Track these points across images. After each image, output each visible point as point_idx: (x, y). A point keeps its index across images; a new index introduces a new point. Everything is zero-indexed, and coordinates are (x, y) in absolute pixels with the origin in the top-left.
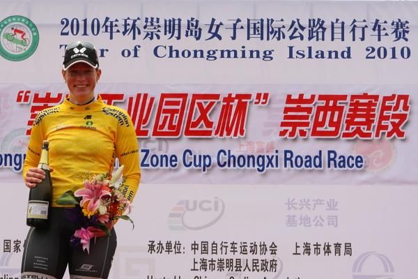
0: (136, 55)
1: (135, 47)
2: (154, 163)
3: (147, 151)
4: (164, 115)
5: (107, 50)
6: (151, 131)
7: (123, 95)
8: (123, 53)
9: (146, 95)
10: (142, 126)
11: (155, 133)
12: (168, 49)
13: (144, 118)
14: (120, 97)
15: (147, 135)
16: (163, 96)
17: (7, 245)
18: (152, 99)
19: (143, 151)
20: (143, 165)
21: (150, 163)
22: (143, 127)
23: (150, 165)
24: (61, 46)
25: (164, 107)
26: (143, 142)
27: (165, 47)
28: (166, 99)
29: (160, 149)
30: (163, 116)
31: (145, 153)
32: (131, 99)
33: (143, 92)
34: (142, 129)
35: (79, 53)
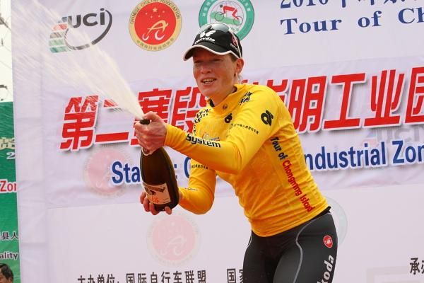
0: (376, 24)
1: (375, 14)
2: (411, 158)
3: (400, 143)
4: (419, 95)
5: (340, 21)
6: (403, 117)
7: (364, 74)
8: (360, 23)
9: (393, 72)
10: (391, 111)
11: (409, 119)
12: (416, 12)
13: (393, 101)
14: (360, 77)
15: (398, 122)
16: (415, 71)
17: (231, 276)
18: (402, 76)
19: (394, 143)
20: (395, 161)
21: (404, 158)
22: (393, 113)
23: (405, 160)
24: (282, 21)
25: (418, 85)
26: (394, 132)
27: (412, 10)
28: (419, 75)
29: (417, 139)
30: (416, 96)
31: (397, 146)
32: (375, 78)
33: (389, 69)
34: (391, 115)
35: (205, 37)
